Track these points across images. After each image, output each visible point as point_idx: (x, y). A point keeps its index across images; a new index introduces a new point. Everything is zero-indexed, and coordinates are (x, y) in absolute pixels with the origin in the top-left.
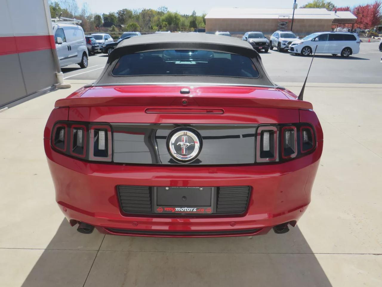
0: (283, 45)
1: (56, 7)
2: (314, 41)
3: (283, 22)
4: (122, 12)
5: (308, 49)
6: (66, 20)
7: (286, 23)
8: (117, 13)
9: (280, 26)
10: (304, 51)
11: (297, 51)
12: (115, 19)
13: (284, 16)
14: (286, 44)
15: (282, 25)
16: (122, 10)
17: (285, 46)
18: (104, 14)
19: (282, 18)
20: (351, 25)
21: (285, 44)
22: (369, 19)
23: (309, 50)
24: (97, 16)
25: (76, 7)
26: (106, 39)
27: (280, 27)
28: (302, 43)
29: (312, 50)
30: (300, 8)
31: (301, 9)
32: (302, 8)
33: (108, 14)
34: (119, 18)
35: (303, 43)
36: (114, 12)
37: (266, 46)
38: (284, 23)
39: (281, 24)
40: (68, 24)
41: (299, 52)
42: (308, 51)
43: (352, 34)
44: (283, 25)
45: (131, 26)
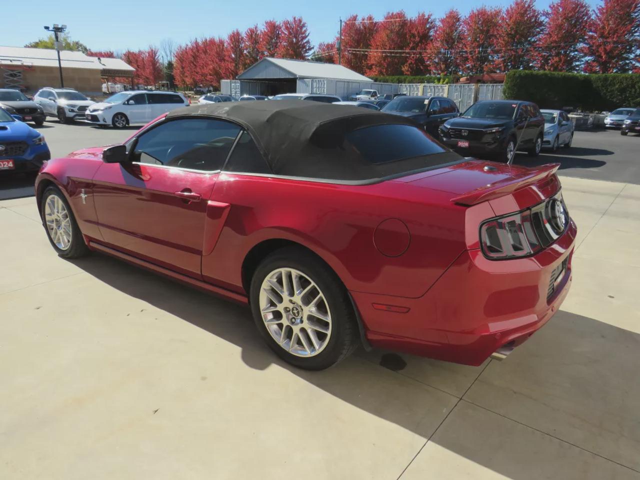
0: (69, 111)
2: (128, 104)
3: (12, 71)
5: (121, 118)
7: (19, 73)
9: (8, 77)
10: (117, 121)
11: (105, 122)
13: (11, 61)
14: (76, 109)
15: (11, 75)
17: (75, 114)
19: (9, 63)
20: (130, 79)
21: (73, 111)
22: (148, 71)
23: (123, 119)
27: (8, 80)
28: (110, 107)
29: (129, 118)
30: (25, 47)
31: (28, 49)
32: (29, 47)
35: (112, 109)
37: (38, 115)
38: (15, 72)
39: (9, 73)
41: (109, 122)
42: (123, 121)
43: (175, 94)
44: (14, 77)
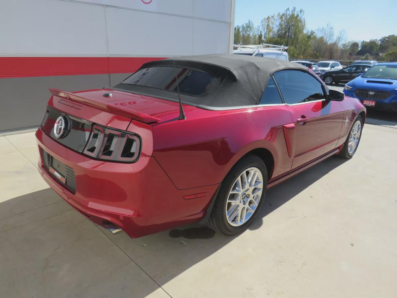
1: (311, 35)
4: (387, 39)
6: (268, 47)
8: (380, 40)
12: (375, 47)
16: (387, 36)
18: (364, 41)
24: (354, 43)
25: (332, 35)
26: (333, 67)
33: (368, 40)
34: (380, 45)
36: (376, 40)
40: (273, 50)
45: (391, 54)
